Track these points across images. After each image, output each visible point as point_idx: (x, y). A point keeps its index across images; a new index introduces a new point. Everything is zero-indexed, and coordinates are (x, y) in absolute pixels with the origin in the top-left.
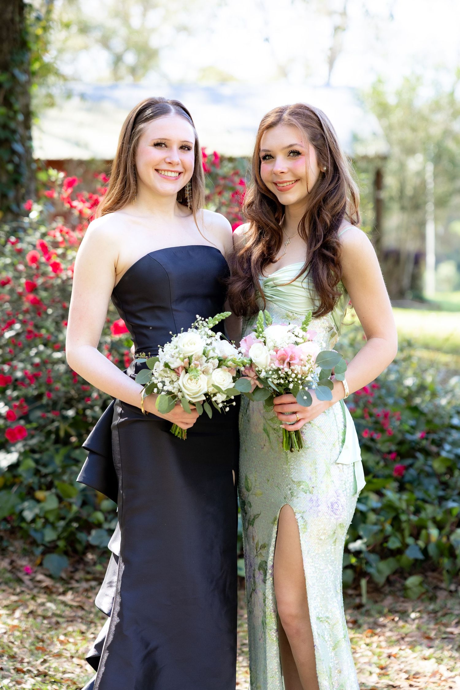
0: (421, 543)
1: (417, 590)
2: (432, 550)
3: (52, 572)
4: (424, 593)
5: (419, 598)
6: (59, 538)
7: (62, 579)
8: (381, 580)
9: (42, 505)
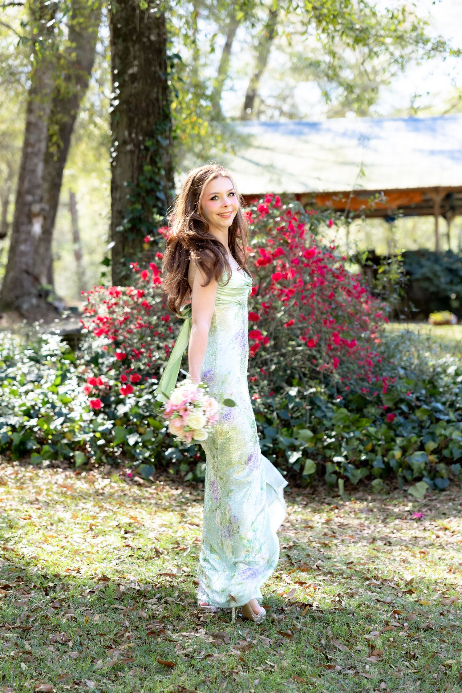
0: (386, 459)
1: (379, 488)
2: (393, 463)
3: (144, 476)
4: (382, 489)
5: (379, 492)
6: (150, 456)
7: (149, 481)
8: (355, 481)
9: (143, 436)
